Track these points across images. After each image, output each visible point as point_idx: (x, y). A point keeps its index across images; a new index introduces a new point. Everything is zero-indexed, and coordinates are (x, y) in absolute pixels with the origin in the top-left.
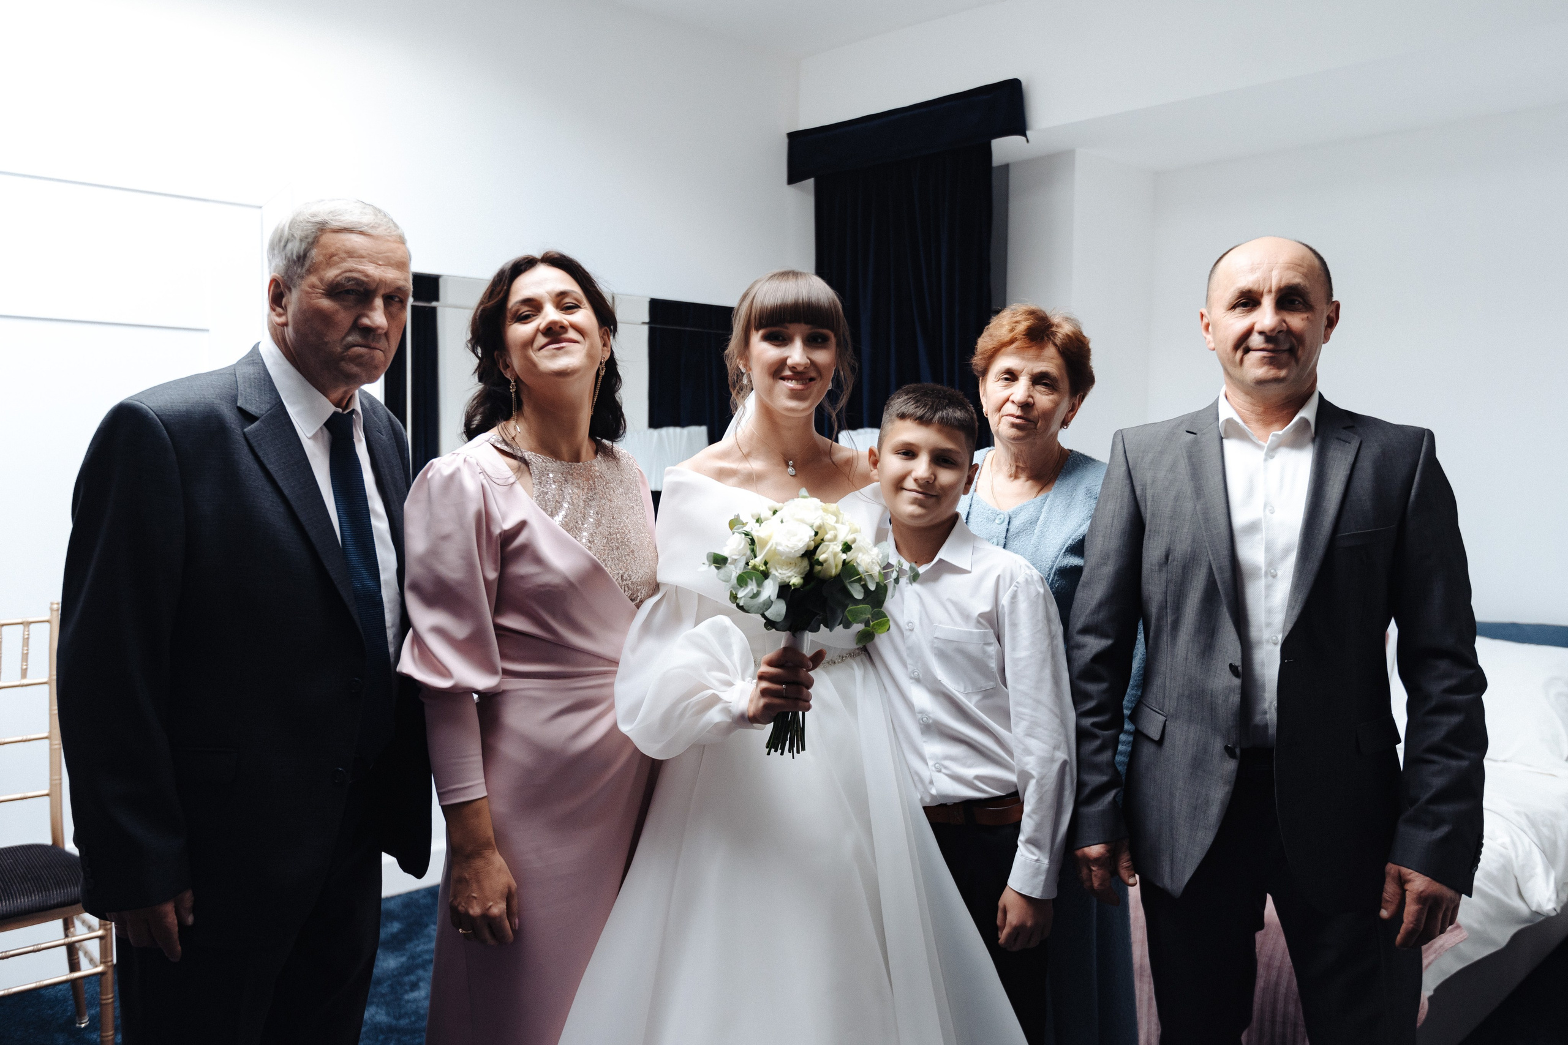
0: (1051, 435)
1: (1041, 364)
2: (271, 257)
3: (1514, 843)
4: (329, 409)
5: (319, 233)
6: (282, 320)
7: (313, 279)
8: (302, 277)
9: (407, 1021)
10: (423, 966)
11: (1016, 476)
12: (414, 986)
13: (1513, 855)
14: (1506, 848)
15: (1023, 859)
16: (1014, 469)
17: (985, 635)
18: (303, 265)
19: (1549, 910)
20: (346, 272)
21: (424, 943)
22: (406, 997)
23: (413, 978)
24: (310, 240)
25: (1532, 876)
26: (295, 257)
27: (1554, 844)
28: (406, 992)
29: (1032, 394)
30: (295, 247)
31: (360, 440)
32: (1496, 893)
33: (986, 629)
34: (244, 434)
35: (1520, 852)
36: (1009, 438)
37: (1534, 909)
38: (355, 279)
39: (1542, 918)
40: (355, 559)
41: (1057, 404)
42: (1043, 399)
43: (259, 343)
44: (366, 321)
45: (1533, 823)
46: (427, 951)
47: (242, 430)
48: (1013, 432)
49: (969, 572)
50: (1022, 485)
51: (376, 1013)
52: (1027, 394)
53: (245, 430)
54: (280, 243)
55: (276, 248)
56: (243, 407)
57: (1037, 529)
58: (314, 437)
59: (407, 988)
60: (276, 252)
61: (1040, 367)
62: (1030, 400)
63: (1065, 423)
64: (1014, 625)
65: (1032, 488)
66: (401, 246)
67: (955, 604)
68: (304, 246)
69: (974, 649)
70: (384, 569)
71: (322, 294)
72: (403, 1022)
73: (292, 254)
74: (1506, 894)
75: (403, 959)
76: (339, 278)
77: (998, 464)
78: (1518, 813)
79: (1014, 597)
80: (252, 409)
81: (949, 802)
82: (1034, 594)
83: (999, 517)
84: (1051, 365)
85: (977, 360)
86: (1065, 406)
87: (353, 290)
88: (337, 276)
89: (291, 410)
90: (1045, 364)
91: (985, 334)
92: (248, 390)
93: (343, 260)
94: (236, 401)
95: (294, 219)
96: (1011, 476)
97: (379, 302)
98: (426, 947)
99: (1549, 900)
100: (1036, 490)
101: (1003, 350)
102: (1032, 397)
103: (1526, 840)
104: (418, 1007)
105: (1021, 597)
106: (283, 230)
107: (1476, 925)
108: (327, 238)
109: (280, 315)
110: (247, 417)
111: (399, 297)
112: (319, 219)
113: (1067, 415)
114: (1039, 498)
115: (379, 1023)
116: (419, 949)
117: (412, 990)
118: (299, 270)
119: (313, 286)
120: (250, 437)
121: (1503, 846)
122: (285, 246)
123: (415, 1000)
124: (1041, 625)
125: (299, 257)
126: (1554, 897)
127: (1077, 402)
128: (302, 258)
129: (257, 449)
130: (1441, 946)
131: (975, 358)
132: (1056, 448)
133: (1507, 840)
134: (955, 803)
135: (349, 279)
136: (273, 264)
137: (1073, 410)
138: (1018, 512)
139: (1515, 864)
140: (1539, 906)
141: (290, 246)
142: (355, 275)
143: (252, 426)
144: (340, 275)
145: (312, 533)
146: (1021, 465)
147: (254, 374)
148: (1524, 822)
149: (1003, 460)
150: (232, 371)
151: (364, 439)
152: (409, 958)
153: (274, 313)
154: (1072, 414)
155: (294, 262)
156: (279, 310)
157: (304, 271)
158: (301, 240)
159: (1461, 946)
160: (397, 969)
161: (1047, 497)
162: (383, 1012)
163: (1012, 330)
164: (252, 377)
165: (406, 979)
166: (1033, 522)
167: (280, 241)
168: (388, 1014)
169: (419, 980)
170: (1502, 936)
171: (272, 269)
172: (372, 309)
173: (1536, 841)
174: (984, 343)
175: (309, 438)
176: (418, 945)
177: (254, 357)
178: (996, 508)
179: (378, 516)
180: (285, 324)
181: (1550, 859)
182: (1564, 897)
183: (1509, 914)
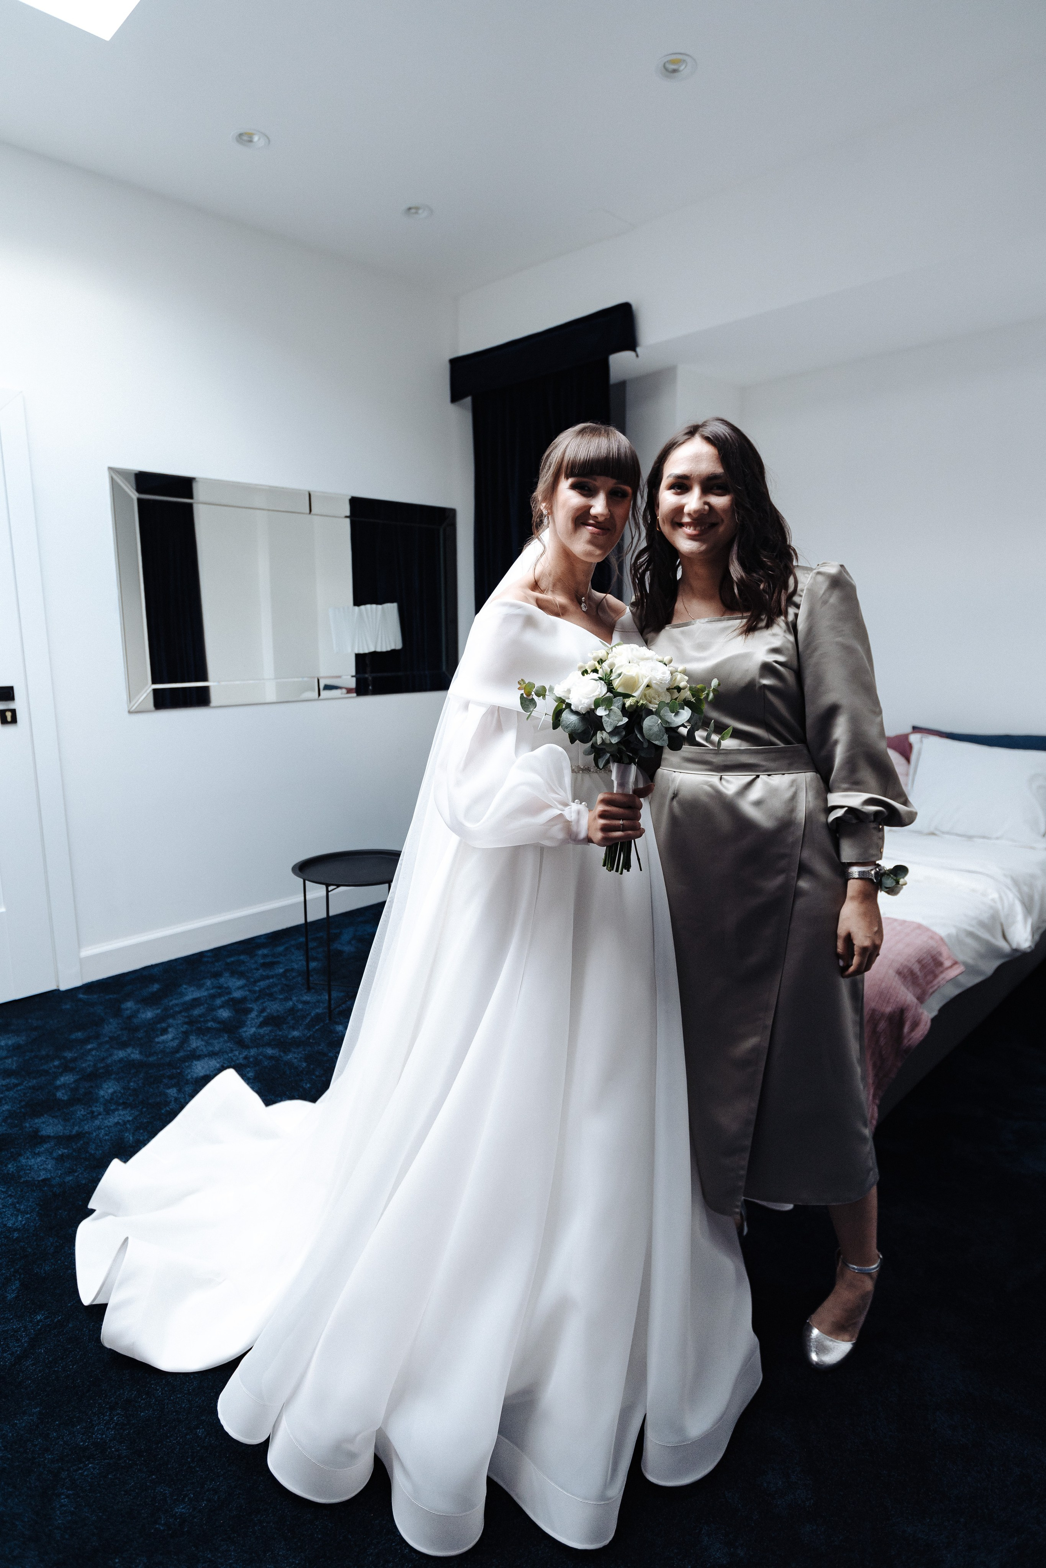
3: (1001, 898)
9: (155, 1058)
10: (173, 1016)
12: (164, 1031)
13: (999, 906)
14: (995, 902)
19: (1025, 947)
21: (176, 999)
22: (157, 1040)
23: (164, 1025)
25: (1014, 922)
27: (1031, 898)
28: (157, 1036)
32: (986, 936)
35: (1006, 904)
37: (1015, 946)
39: (1018, 954)
45: (1016, 882)
46: (177, 1005)
51: (132, 1053)
59: (159, 1033)
72: (151, 1059)
74: (993, 936)
75: (159, 1011)
78: (1005, 875)
98: (176, 1002)
99: (1026, 940)
103: (1011, 896)
104: (165, 1047)
107: (970, 961)
115: (133, 1060)
116: (171, 1003)
117: (162, 1035)
121: (993, 900)
123: (163, 1042)
126: (1030, 938)
133: (995, 896)
139: (1001, 914)
140: (1018, 944)
148: (1009, 881)
152: (162, 1011)
159: (959, 977)
160: (152, 1019)
162: (137, 1052)
165: (159, 1026)
168: (141, 1053)
169: (169, 1026)
170: (989, 967)
173: (1018, 895)
176: (171, 1000)
181: (1028, 908)
182: (1037, 937)
183: (993, 951)
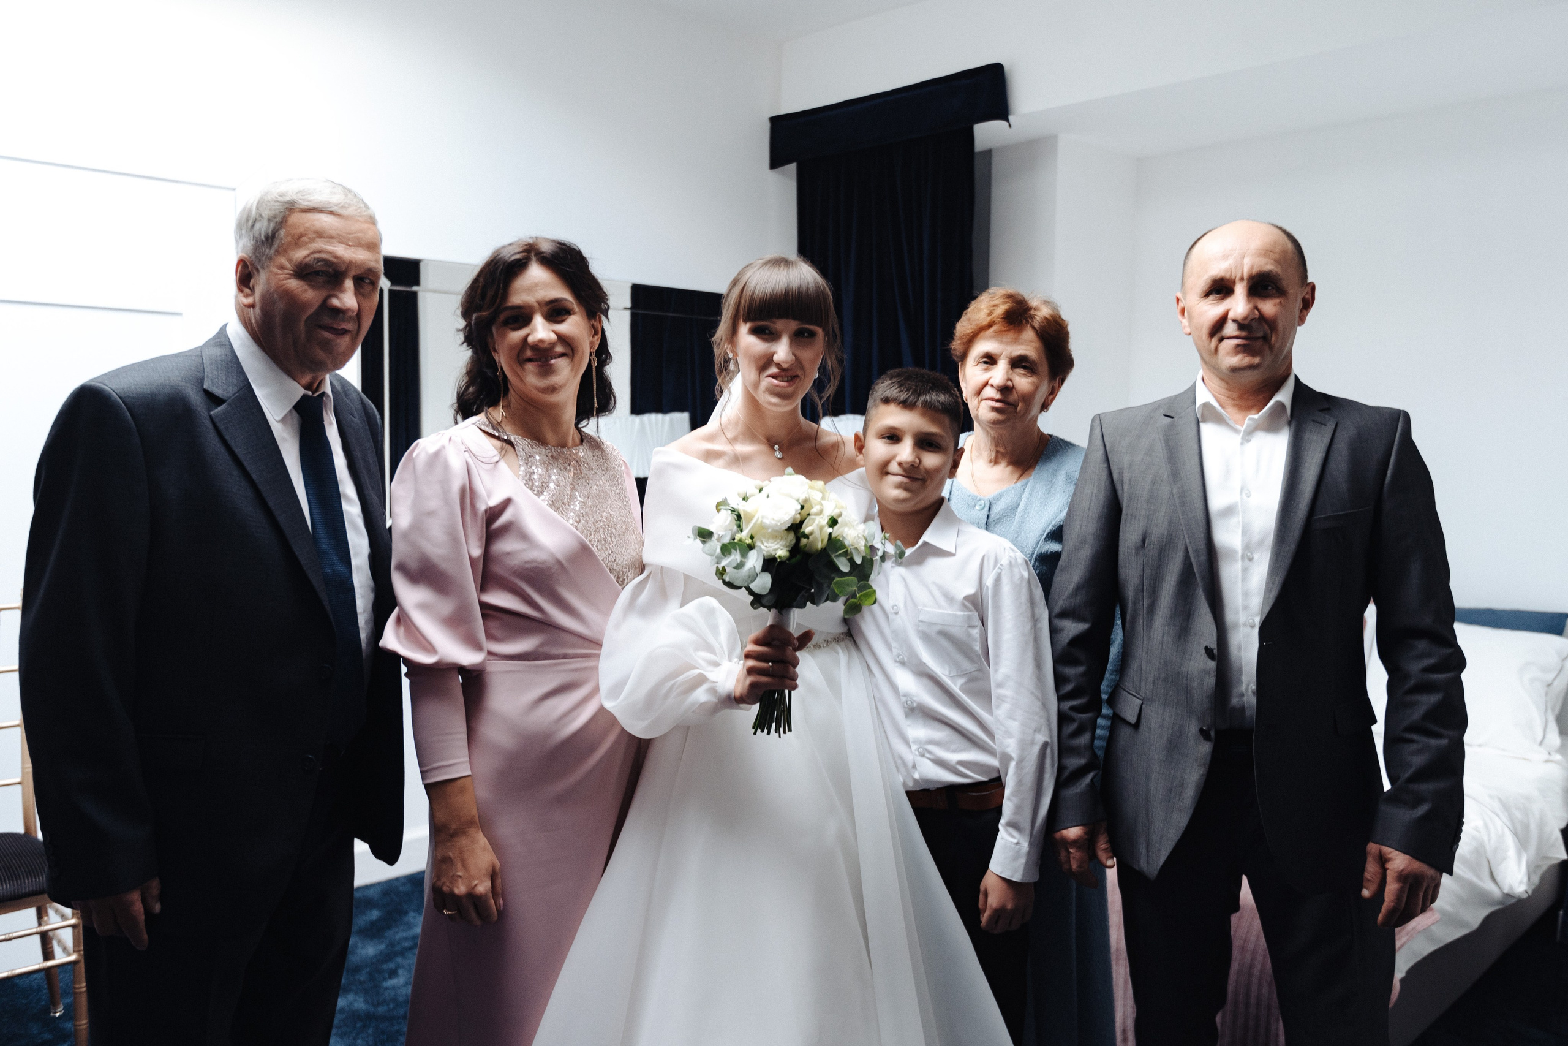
0: (1031, 419)
1: (1019, 347)
2: (238, 238)
3: (1486, 827)
4: (299, 392)
5: (287, 213)
6: (249, 300)
7: (283, 260)
8: (270, 259)
9: (385, 1008)
10: (402, 954)
11: (995, 462)
12: (393, 973)
13: (1485, 838)
14: (1479, 832)
15: (1003, 842)
16: (994, 454)
17: (969, 618)
18: (271, 246)
19: (1521, 893)
20: (314, 252)
21: (403, 931)
22: (384, 985)
23: (391, 965)
24: (278, 219)
25: (1504, 859)
26: (263, 237)
27: (1526, 827)
28: (385, 979)
29: (1011, 377)
30: (263, 227)
31: (331, 424)
32: (1472, 878)
33: (970, 611)
34: (211, 417)
35: (1493, 835)
36: (988, 422)
37: (1506, 891)
38: (323, 260)
39: (1514, 901)
40: (325, 544)
41: (1037, 387)
42: (1023, 382)
43: (226, 324)
44: (335, 302)
45: (1506, 807)
46: (405, 939)
47: (209, 413)
48: (993, 415)
49: (953, 555)
50: (1003, 470)
51: (355, 1001)
52: (1006, 377)
53: (212, 413)
54: (247, 223)
55: (244, 229)
56: (210, 390)
57: (1018, 514)
58: (283, 420)
59: (386, 975)
60: (243, 232)
61: (1019, 350)
62: (1009, 383)
63: (1045, 407)
64: (997, 607)
65: (1012, 473)
66: (371, 226)
67: (940, 587)
68: (272, 225)
69: (958, 631)
70: (356, 554)
71: (291, 275)
72: (380, 1010)
73: (260, 235)
74: (1478, 877)
76: (308, 259)
77: (979, 450)
78: (1491, 797)
79: (998, 579)
80: (218, 391)
81: (932, 787)
82: (1017, 576)
83: (979, 503)
84: (1029, 348)
85: (956, 345)
86: (1044, 389)
87: (322, 272)
88: (306, 257)
89: (258, 393)
90: (1023, 347)
91: (964, 318)
92: (215, 373)
93: (312, 240)
94: (201, 381)
95: (262, 198)
96: (991, 461)
97: (349, 284)
98: (405, 934)
99: (1521, 882)
100: (1016, 475)
101: (982, 334)
102: (1011, 381)
103: (1499, 823)
105: (1005, 580)
106: (250, 210)
107: (1450, 909)
108: (295, 218)
109: (247, 296)
110: (213, 399)
111: (369, 279)
112: (287, 199)
113: (1047, 398)
114: (1019, 484)
115: (357, 1010)
117: (391, 977)
118: (267, 251)
119: (282, 267)
120: (216, 420)
121: (1477, 829)
122: (253, 226)
123: (394, 988)
124: (1024, 607)
125: (267, 238)
126: (1525, 879)
127: (1056, 385)
128: (270, 239)
129: (224, 433)
130: (1414, 928)
131: (954, 343)
132: (1036, 433)
133: (1483, 826)
134: (938, 789)
135: (318, 260)
136: (241, 245)
137: (1053, 393)
138: (999, 497)
139: (1488, 848)
140: (1511, 888)
141: (258, 226)
142: (323, 256)
143: (219, 409)
144: (308, 255)
145: (281, 518)
146: (1001, 449)
147: (220, 356)
148: (1496, 805)
149: (983, 445)
150: (199, 352)
151: (335, 422)
153: (241, 294)
154: (1051, 397)
155: (262, 242)
156: (247, 290)
157: (272, 251)
158: (269, 220)
159: (1433, 928)
160: (376, 956)
161: (1027, 483)
162: (361, 1000)
163: (989, 314)
164: (219, 358)
165: (385, 966)
166: (1014, 508)
167: (247, 220)
170: (1474, 918)
171: (240, 250)
172: (343, 291)
173: (1508, 823)
174: (963, 327)
175: (278, 422)
177: (221, 339)
178: (976, 493)
179: (349, 500)
180: (252, 306)
181: (1522, 842)
182: (1536, 880)
183: (1481, 897)
